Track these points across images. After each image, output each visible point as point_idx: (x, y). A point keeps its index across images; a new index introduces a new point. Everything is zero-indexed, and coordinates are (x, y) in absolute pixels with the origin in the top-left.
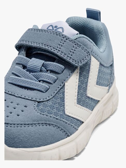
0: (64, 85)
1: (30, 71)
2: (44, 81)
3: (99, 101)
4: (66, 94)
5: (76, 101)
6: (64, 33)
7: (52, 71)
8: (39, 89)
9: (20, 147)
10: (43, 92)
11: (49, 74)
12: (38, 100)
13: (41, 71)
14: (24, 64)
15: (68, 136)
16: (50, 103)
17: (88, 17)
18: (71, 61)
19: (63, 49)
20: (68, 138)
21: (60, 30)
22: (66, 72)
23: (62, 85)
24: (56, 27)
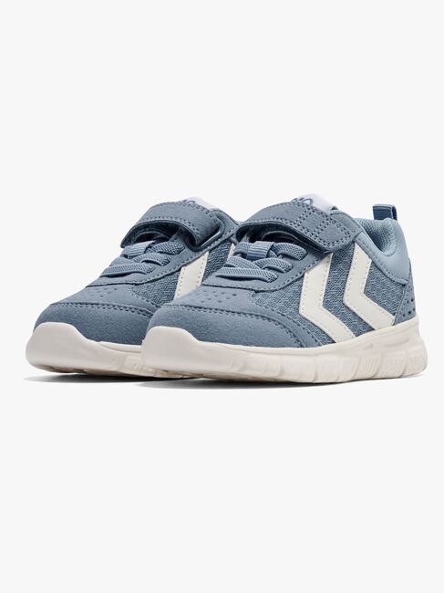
0: (303, 276)
1: (252, 259)
2: (270, 268)
3: (373, 329)
4: (304, 288)
5: (321, 303)
6: (314, 205)
7: (285, 256)
8: (260, 276)
9: (216, 341)
10: (266, 281)
11: (280, 259)
12: (256, 289)
13: (268, 256)
14: (243, 251)
15: (302, 346)
16: (275, 294)
17: (375, 218)
18: (317, 240)
19: (305, 223)
20: (300, 349)
21: (308, 202)
22: (310, 258)
23: (300, 275)
24: (302, 199)
